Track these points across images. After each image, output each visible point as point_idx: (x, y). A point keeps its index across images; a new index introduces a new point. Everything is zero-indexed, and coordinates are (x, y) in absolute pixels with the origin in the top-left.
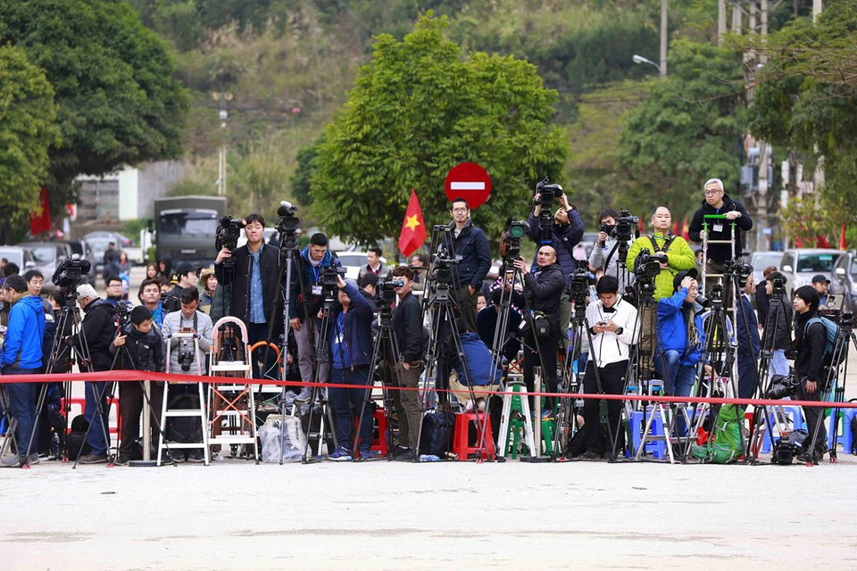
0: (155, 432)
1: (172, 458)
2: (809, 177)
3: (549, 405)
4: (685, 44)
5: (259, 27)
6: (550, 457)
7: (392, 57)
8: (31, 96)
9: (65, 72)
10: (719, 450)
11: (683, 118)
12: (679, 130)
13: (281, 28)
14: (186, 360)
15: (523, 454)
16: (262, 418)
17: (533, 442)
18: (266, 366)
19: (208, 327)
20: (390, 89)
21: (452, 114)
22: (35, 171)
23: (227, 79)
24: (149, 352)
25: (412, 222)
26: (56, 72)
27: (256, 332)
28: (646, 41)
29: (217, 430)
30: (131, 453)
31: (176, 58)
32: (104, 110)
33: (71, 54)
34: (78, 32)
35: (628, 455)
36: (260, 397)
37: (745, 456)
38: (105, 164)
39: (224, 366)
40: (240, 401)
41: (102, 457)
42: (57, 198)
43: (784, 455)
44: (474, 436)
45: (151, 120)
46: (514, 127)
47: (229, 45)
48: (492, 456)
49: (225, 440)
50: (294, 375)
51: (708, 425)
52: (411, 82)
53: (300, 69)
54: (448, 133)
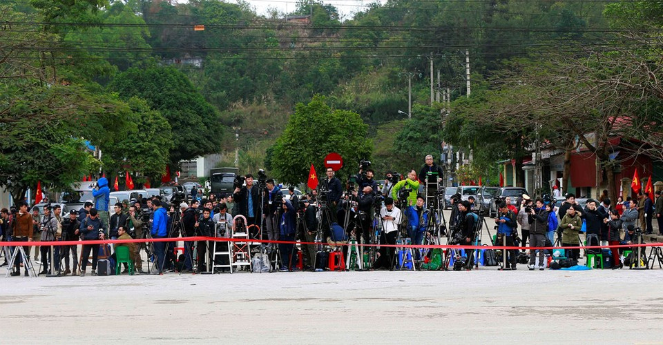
0: (211, 260)
1: (218, 271)
2: (467, 158)
3: (366, 249)
4: (418, 106)
5: (251, 101)
6: (367, 269)
7: (303, 112)
8: (162, 129)
9: (175, 120)
10: (434, 265)
11: (418, 135)
12: (416, 140)
13: (260, 101)
14: (222, 232)
15: (355, 267)
16: (253, 254)
17: (360, 263)
18: (254, 233)
19: (231, 220)
20: (302, 124)
21: (327, 134)
22: (164, 159)
23: (239, 121)
24: (208, 228)
25: (313, 177)
26: (172, 120)
28: (403, 105)
29: (235, 260)
30: (202, 269)
31: (219, 114)
32: (190, 134)
33: (178, 113)
34: (180, 104)
35: (398, 268)
36: (252, 247)
37: (443, 267)
38: (192, 155)
39: (237, 235)
40: (245, 249)
41: (191, 271)
42: (172, 169)
43: (458, 267)
44: (337, 261)
45: (209, 138)
46: (352, 139)
47: (239, 108)
48: (343, 269)
49: (238, 263)
50: (265, 237)
51: (429, 255)
52: (310, 121)
53: (267, 117)
54: (325, 141)
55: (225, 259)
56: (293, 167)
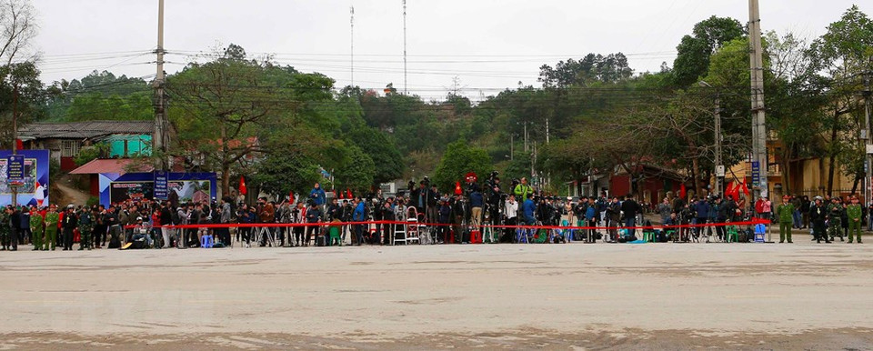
0: (393, 237)
1: (397, 243)
2: (546, 181)
3: (495, 229)
4: (517, 152)
5: (421, 152)
6: (496, 242)
7: (452, 148)
8: (369, 164)
9: (377, 159)
10: (540, 239)
11: (517, 169)
12: (516, 171)
13: (426, 152)
14: (400, 218)
15: (489, 242)
16: (420, 233)
17: (491, 238)
18: (421, 219)
19: (406, 209)
20: (452, 156)
21: (467, 162)
22: (370, 182)
23: (414, 163)
24: (389, 215)
25: (458, 188)
26: (375, 159)
27: (419, 210)
28: (509, 153)
29: (409, 236)
30: (387, 242)
31: (403, 158)
32: (386, 168)
33: (379, 155)
34: (381, 150)
35: (517, 242)
36: (420, 228)
37: (547, 241)
38: (386, 181)
39: (410, 219)
40: (415, 229)
41: (380, 244)
42: (376, 188)
43: (556, 241)
44: (476, 238)
45: (396, 170)
46: (481, 165)
47: (414, 155)
48: (481, 242)
49: (411, 239)
50: (428, 222)
51: (537, 233)
52: (457, 155)
53: (431, 160)
54: (466, 166)
55: (402, 236)
56: (445, 183)
